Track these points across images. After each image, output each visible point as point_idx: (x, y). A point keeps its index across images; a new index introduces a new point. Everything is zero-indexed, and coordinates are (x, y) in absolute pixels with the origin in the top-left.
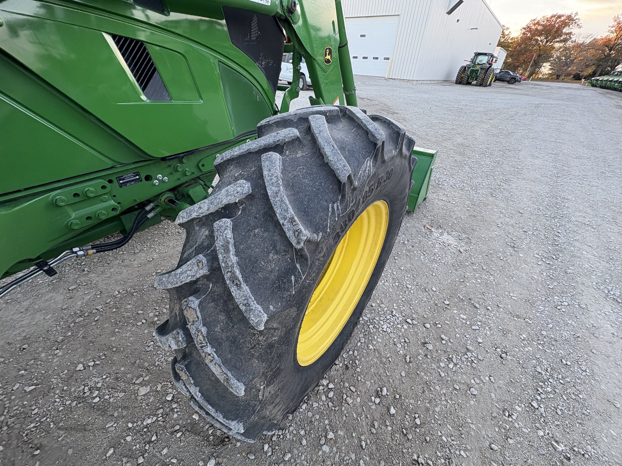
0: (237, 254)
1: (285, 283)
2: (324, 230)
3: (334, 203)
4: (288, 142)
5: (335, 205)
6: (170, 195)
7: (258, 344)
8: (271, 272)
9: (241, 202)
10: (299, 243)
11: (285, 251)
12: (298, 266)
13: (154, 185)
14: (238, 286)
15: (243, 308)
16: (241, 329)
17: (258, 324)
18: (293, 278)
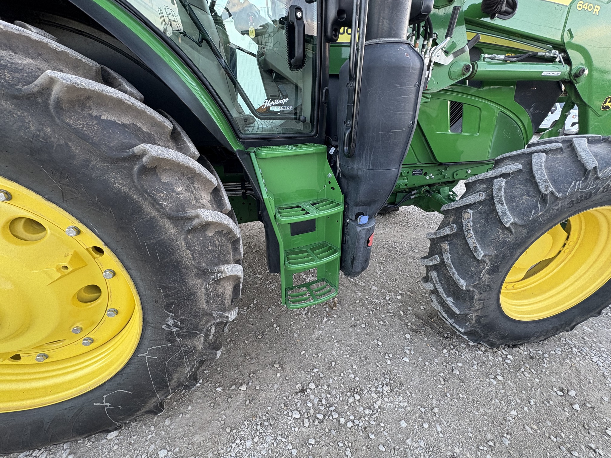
0: (505, 192)
1: (527, 212)
2: (564, 192)
3: (577, 181)
4: (553, 150)
5: (577, 183)
6: (427, 188)
7: (498, 238)
8: (522, 204)
9: (513, 173)
10: (546, 191)
11: (534, 196)
12: (539, 206)
13: (426, 179)
14: (502, 204)
15: (500, 214)
16: (492, 227)
17: (507, 222)
18: (533, 211)
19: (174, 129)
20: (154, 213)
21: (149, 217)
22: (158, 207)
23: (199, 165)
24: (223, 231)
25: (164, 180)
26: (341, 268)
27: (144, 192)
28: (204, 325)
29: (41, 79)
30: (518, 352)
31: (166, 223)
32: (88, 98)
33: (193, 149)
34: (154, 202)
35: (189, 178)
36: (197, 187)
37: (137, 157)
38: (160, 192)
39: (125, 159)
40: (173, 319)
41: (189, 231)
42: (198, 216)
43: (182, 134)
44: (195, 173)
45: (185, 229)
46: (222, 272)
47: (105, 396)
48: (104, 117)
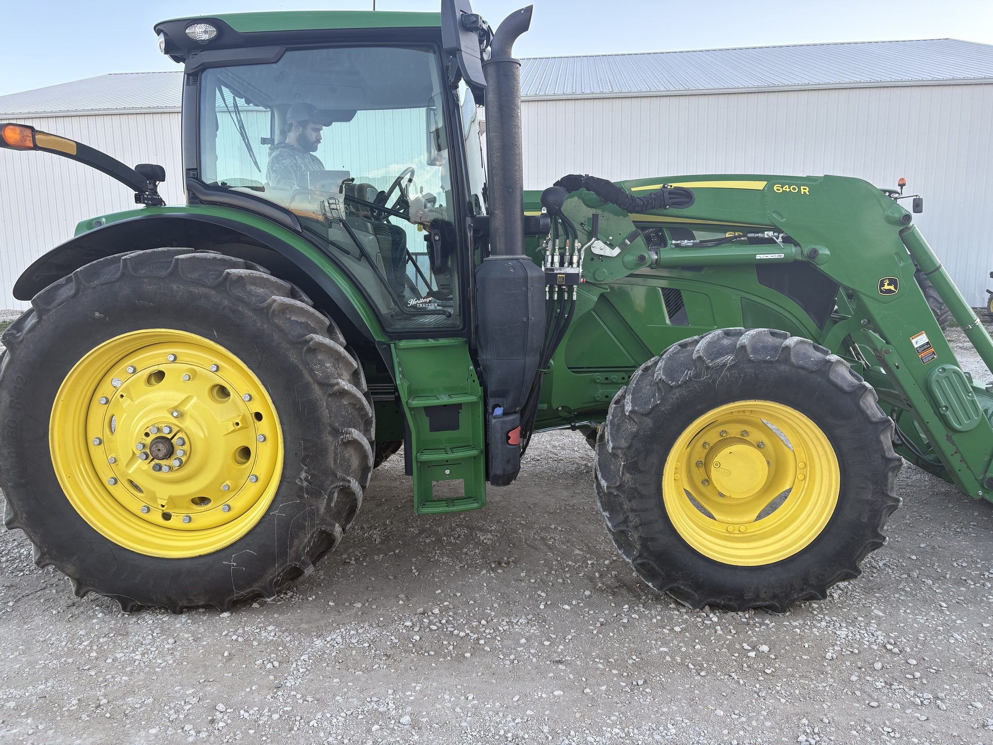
0: (636, 384)
1: (648, 401)
3: (689, 370)
4: (690, 342)
5: (689, 372)
8: (644, 393)
9: (652, 366)
10: (656, 379)
11: (653, 385)
12: (657, 395)
14: (629, 395)
15: (625, 404)
16: (623, 419)
17: (627, 411)
18: (652, 400)
19: (331, 324)
20: (310, 379)
21: (306, 381)
22: (313, 375)
23: (345, 350)
24: (356, 405)
25: (319, 358)
26: (487, 478)
27: (306, 364)
28: (329, 486)
29: (269, 301)
30: (733, 617)
31: (316, 387)
32: (287, 308)
33: (342, 339)
34: (311, 371)
35: (336, 359)
36: (340, 366)
37: (307, 342)
38: (315, 365)
39: (300, 343)
40: (306, 472)
41: (331, 395)
42: (338, 384)
43: (335, 328)
44: (341, 356)
45: (328, 393)
46: (349, 434)
47: (233, 556)
48: (292, 319)
